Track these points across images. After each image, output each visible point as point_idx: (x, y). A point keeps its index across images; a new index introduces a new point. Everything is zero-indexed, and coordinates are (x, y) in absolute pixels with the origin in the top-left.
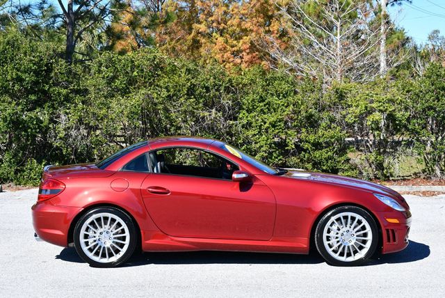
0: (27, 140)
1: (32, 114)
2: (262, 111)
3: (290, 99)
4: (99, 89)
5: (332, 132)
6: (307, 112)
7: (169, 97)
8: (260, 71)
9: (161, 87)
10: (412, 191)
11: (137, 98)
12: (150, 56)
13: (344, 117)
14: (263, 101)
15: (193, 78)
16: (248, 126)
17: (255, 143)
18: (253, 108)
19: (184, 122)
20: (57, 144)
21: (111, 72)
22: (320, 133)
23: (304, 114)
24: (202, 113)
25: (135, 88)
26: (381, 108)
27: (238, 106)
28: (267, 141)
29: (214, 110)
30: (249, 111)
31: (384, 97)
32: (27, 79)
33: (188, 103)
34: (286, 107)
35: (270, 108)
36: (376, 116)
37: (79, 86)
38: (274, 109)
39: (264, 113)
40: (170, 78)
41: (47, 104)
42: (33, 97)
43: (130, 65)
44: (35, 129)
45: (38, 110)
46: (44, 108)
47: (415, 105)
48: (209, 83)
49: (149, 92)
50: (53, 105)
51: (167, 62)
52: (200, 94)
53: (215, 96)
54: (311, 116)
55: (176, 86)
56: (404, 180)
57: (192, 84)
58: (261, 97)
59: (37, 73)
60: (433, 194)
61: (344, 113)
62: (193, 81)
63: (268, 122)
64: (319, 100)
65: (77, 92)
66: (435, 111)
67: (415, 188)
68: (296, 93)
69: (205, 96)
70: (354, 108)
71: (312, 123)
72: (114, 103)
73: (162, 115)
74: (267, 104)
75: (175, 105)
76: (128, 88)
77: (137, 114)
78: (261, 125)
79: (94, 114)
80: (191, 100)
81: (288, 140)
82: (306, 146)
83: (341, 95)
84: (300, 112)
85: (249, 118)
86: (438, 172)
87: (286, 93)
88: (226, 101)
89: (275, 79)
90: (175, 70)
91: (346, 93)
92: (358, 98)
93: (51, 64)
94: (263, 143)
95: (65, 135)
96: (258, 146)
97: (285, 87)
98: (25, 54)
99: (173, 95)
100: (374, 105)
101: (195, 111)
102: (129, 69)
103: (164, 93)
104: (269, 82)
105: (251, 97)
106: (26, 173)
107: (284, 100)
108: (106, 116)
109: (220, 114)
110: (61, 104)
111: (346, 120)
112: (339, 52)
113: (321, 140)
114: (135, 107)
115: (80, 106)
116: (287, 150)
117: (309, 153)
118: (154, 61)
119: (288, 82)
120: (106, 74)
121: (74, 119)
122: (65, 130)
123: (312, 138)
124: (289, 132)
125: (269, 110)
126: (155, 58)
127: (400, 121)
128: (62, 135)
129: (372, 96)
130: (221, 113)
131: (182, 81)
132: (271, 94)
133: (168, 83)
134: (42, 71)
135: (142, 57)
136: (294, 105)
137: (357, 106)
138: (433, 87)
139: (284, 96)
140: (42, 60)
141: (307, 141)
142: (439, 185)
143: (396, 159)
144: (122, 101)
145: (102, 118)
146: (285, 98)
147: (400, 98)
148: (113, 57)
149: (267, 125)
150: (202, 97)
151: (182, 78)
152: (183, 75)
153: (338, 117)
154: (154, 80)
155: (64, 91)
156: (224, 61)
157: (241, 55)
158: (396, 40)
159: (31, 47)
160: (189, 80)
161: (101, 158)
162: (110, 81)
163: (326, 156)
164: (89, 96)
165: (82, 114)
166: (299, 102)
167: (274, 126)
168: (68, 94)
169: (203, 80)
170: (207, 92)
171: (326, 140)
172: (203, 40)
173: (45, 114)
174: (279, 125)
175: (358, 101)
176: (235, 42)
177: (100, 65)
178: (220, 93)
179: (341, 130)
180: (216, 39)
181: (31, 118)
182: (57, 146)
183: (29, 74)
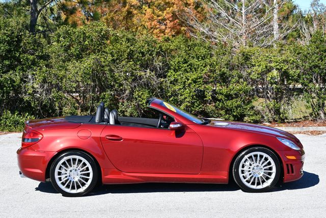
0: (3, 96)
1: (7, 76)
2: (186, 71)
3: (207, 60)
4: (58, 55)
5: (240, 86)
6: (220, 71)
7: (114, 61)
8: (184, 40)
9: (107, 53)
10: (302, 131)
11: (89, 62)
12: (98, 29)
13: (250, 74)
14: (186, 63)
15: (131, 45)
16: (175, 82)
17: (181, 95)
18: (179, 68)
19: (125, 80)
20: (26, 98)
21: (68, 42)
22: (231, 86)
23: (219, 73)
24: (139, 73)
25: (86, 54)
26: (278, 67)
27: (167, 66)
28: (190, 94)
29: (148, 70)
30: (175, 70)
31: (280, 58)
32: (2, 48)
33: (128, 65)
34: (204, 67)
35: (192, 68)
36: (275, 73)
37: (42, 53)
38: (195, 69)
39: (188, 72)
40: (113, 46)
41: (19, 67)
43: (82, 36)
44: (9, 87)
45: (11, 72)
46: (16, 71)
47: (304, 64)
48: (144, 49)
49: (98, 57)
50: (23, 68)
51: (111, 33)
52: (137, 58)
53: (149, 59)
54: (224, 73)
55: (119, 52)
56: (296, 122)
57: (131, 50)
58: (185, 60)
59: (9, 43)
60: (319, 133)
61: (249, 71)
62: (132, 48)
63: (191, 79)
65: (40, 57)
66: (320, 69)
67: (305, 129)
68: (211, 56)
69: (141, 59)
70: (257, 67)
71: (224, 79)
72: (70, 66)
73: (108, 76)
74: (189, 65)
75: (118, 67)
76: (81, 54)
77: (89, 74)
78: (185, 81)
79: (55, 75)
80: (131, 63)
81: (206, 93)
82: (220, 97)
83: (247, 57)
84: (215, 71)
85: (176, 76)
86: (322, 115)
87: (204, 56)
88: (158, 63)
89: (195, 45)
90: (118, 39)
91: (250, 56)
92: (260, 60)
93: (21, 36)
94: (187, 95)
95: (33, 91)
96: (183, 97)
97: (203, 51)
99: (117, 59)
100: (273, 65)
101: (134, 71)
102: (82, 39)
103: (110, 58)
104: (190, 47)
105: (177, 59)
106: (2, 121)
107: (202, 62)
108: (65, 76)
109: (153, 73)
110: (29, 67)
111: (251, 76)
112: (244, 23)
113: (232, 92)
114: (87, 69)
115: (44, 68)
116: (206, 100)
117: (223, 102)
118: (101, 32)
119: (205, 47)
120: (64, 43)
121: (40, 79)
123: (224, 90)
124: (207, 87)
125: (191, 69)
126: (102, 31)
127: (293, 77)
128: (30, 91)
129: (271, 58)
131: (123, 48)
132: (192, 57)
133: (112, 49)
134: (14, 41)
135: (91, 30)
136: (210, 66)
137: (259, 66)
138: (318, 50)
140: (13, 33)
141: (221, 94)
142: (323, 126)
143: (290, 107)
144: (77, 64)
145: (62, 77)
146: (203, 60)
147: (292, 59)
148: (69, 30)
149: (190, 81)
150: (139, 60)
151: (123, 46)
152: (124, 43)
153: (244, 74)
154: (101, 48)
155: (31, 57)
156: (152, 28)
157: (165, 22)
158: (286, 9)
159: (4, 23)
160: (128, 47)
161: (61, 109)
162: (67, 49)
163: (236, 104)
164: (51, 60)
165: (46, 75)
166: (215, 63)
167: (195, 82)
168: (34, 59)
169: (140, 47)
170: (143, 56)
171: (235, 92)
172: (135, 12)
173: (16, 75)
174: (200, 81)
175: (260, 61)
176: (160, 13)
177: (59, 36)
178: (153, 57)
179: (247, 84)
180: (146, 11)
181: (6, 78)
182: (27, 100)
183: (4, 44)
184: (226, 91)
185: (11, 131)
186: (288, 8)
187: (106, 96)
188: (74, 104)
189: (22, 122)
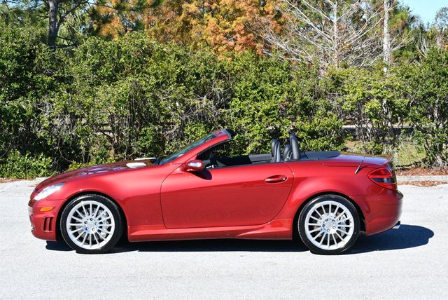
0: (10, 130)
1: (15, 104)
2: (255, 99)
3: (285, 86)
4: (85, 77)
5: (328, 121)
6: (302, 99)
7: (158, 85)
8: (253, 57)
9: (149, 74)
10: (411, 181)
11: (125, 86)
12: (138, 42)
13: (341, 104)
14: (256, 88)
15: (182, 64)
16: (241, 114)
17: (248, 132)
18: (246, 96)
19: (174, 110)
20: (41, 134)
21: (97, 59)
22: (316, 121)
23: (299, 102)
24: (192, 102)
25: (122, 75)
26: (379, 95)
27: (230, 94)
28: (260, 130)
29: (205, 98)
30: (241, 99)
31: (382, 83)
32: (9, 66)
33: (178, 91)
34: (281, 94)
35: (263, 95)
36: (375, 103)
37: (64, 73)
38: (268, 97)
39: (258, 101)
40: (158, 64)
41: (31, 93)
42: (16, 86)
43: (116, 51)
44: (18, 118)
45: (20, 99)
46: (27, 97)
47: (415, 91)
48: (200, 69)
49: (137, 80)
50: (37, 93)
51: (156, 47)
52: (190, 81)
53: (206, 83)
54: (306, 103)
55: (165, 73)
56: (404, 169)
57: (181, 70)
58: (254, 84)
59: (19, 60)
60: (432, 184)
61: (341, 100)
62: (183, 67)
63: (261, 110)
64: (314, 86)
65: (61, 79)
66: (436, 98)
67: (414, 178)
68: (291, 79)
69: (196, 83)
70: (351, 95)
71: (307, 110)
72: (100, 91)
73: (151, 104)
74: (260, 91)
75: (164, 93)
76: (115, 76)
77: (124, 102)
78: (255, 113)
79: (80, 103)
80: (181, 88)
81: (282, 129)
82: (301, 135)
83: (337, 81)
84: (294, 99)
85: (242, 107)
86: (439, 161)
87: (281, 80)
88: (218, 88)
89: (268, 65)
90: (164, 56)
91: (342, 80)
92: (355, 85)
93: (35, 50)
94: (256, 132)
95: (50, 125)
96: (251, 135)
97: (279, 73)
98: (7, 39)
99: (162, 83)
100: (372, 92)
101: (186, 99)
102: (116, 55)
103: (153, 81)
104: (263, 68)
105: (243, 84)
106: (9, 165)
107: (278, 87)
108: (92, 105)
110: (45, 92)
111: (343, 107)
112: (336, 37)
113: (317, 129)
114: (123, 95)
115: (65, 94)
116: (282, 139)
117: (305, 142)
118: (141, 46)
119: (282, 68)
120: (91, 61)
121: (58, 108)
122: (49, 120)
123: (307, 126)
124: (284, 121)
125: (262, 97)
126: (143, 44)
127: (399, 108)
128: (46, 125)
129: (369, 83)
130: (212, 101)
131: (171, 67)
132: (265, 80)
133: (156, 69)
134: (25, 58)
135: (129, 43)
136: (288, 93)
137: (354, 93)
138: (433, 73)
139: (278, 83)
140: (24, 46)
141: (302, 130)
142: (440, 175)
143: (395, 149)
144: (109, 88)
145: (88, 107)
146: (279, 84)
147: (399, 84)
148: (99, 43)
149: (260, 113)
150: (192, 84)
151: (172, 65)
152: (172, 61)
153: (335, 104)
154: (142, 67)
155: (48, 79)
156: (216, 44)
157: (234, 37)
158: (399, 20)
159: (13, 33)
160: (178, 66)
161: (87, 149)
162: (96, 68)
163: (322, 145)
164: (74, 84)
165: (67, 103)
166: (294, 88)
167: (267, 114)
168: (52, 82)
169: (194, 67)
170: (197, 79)
171: (322, 128)
172: (194, 22)
173: (28, 103)
174: (274, 113)
175: (355, 87)
176: (228, 23)
177: (86, 51)
178: (211, 80)
179: (338, 118)
180: (208, 21)
181: (14, 107)
182: (41, 137)
183: (11, 61)
184: (309, 126)
185: (19, 178)
186: (402, 19)
187: (148, 131)
188: (105, 142)
189: (35, 166)
